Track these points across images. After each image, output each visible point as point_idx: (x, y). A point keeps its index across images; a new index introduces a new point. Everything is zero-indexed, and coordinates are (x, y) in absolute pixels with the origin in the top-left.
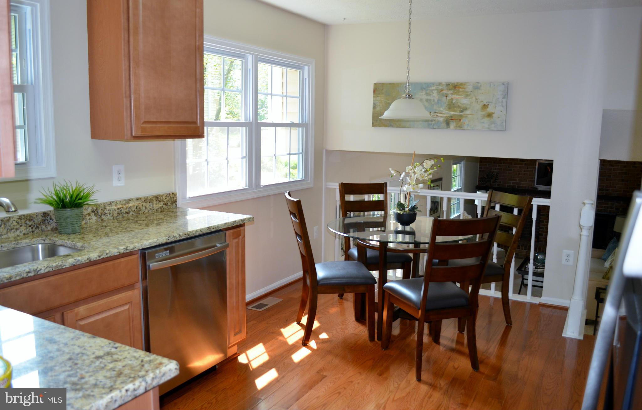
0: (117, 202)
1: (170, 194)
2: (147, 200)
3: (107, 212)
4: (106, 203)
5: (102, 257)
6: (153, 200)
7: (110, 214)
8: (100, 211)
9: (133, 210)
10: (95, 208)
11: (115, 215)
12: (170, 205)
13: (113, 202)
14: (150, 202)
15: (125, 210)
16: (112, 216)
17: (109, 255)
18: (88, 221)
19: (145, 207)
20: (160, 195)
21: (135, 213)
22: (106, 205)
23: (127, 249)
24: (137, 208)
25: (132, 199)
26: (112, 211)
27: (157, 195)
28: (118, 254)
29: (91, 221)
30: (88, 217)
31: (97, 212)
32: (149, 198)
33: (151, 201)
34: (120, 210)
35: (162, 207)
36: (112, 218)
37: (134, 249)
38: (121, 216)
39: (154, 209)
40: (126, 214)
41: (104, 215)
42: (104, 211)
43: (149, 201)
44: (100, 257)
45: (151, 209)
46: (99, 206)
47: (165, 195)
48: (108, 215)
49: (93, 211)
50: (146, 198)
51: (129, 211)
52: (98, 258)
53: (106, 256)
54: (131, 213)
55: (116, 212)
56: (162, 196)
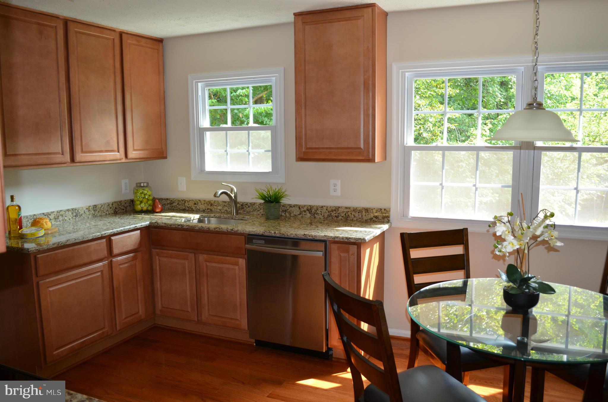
0: (327, 207)
1: (381, 209)
2: (355, 210)
3: (319, 213)
4: (319, 206)
5: (216, 230)
6: (362, 212)
7: (321, 215)
8: (313, 211)
9: (342, 215)
10: (309, 208)
11: (325, 216)
12: (381, 218)
13: (324, 206)
14: (359, 213)
15: (335, 214)
16: (323, 216)
17: (220, 230)
18: (304, 216)
19: (354, 215)
20: (370, 208)
21: (344, 218)
22: (319, 207)
23: (232, 230)
24: (345, 215)
25: (342, 207)
26: (323, 213)
27: (367, 208)
28: (226, 231)
29: (306, 216)
30: (304, 213)
31: (311, 211)
32: (358, 209)
33: (360, 211)
34: (330, 213)
35: (372, 219)
36: (323, 218)
37: (237, 231)
38: (330, 218)
39: (363, 219)
40: (336, 218)
41: (317, 214)
42: (316, 211)
43: (358, 211)
44: (215, 229)
45: (360, 218)
46: (313, 207)
47: (376, 209)
48: (320, 215)
49: (308, 210)
50: (355, 208)
51: (338, 216)
52: (214, 230)
53: (219, 230)
54: (340, 217)
55: (327, 214)
56: (372, 210)
